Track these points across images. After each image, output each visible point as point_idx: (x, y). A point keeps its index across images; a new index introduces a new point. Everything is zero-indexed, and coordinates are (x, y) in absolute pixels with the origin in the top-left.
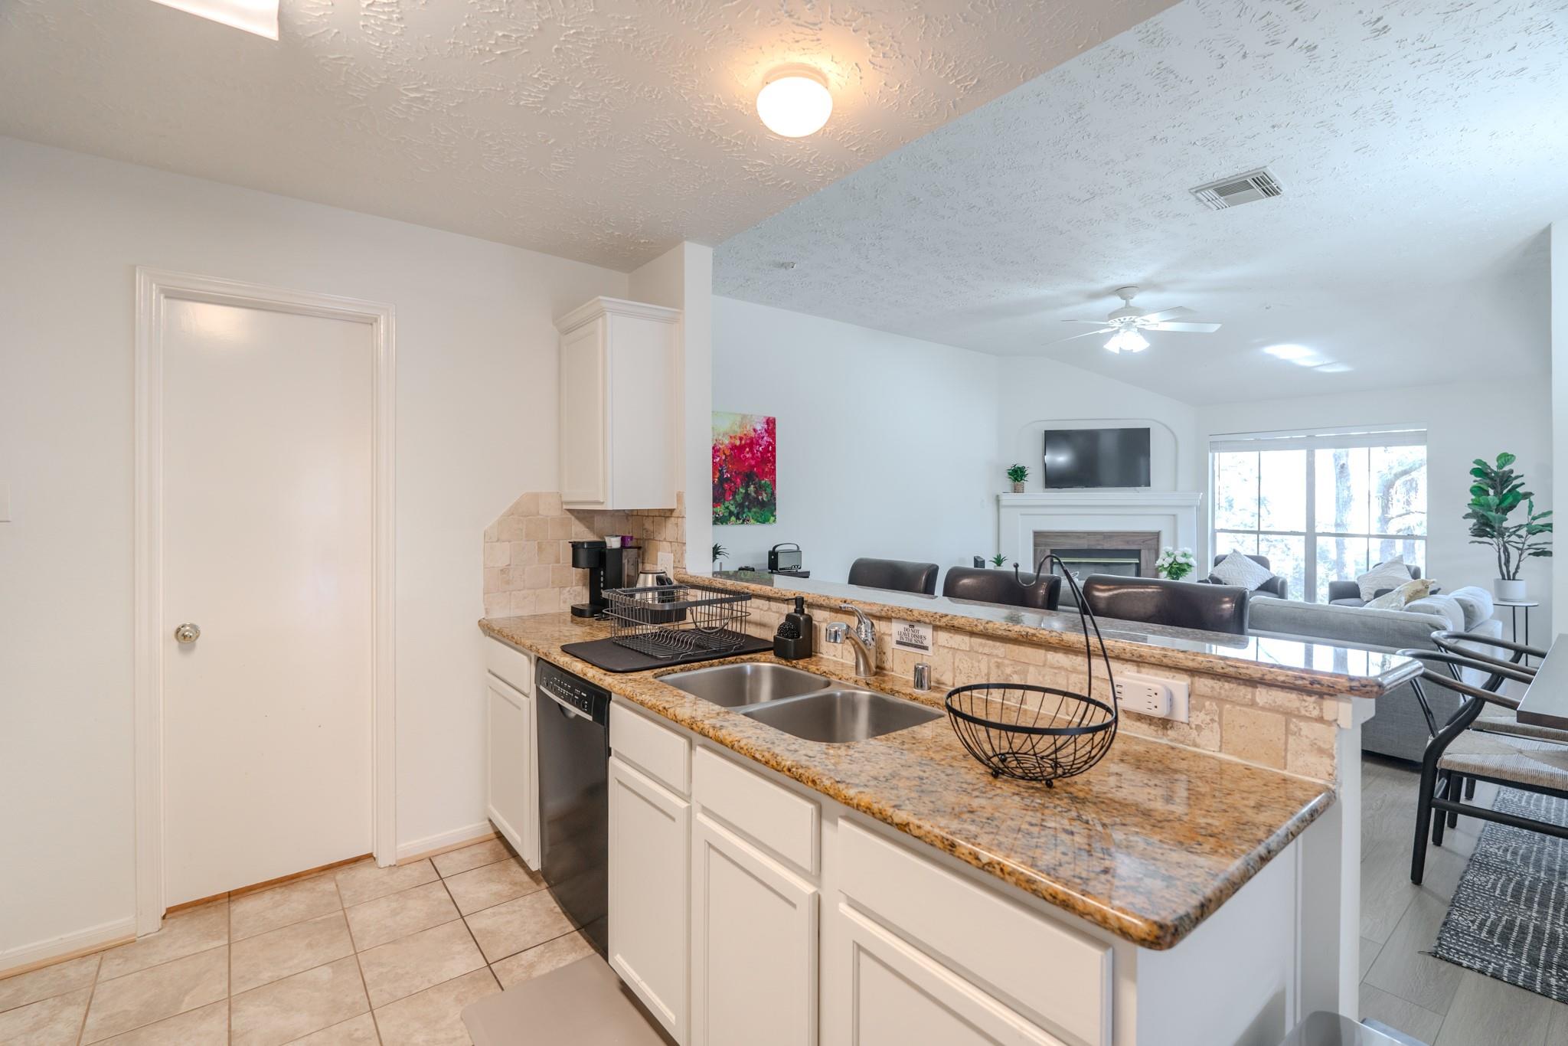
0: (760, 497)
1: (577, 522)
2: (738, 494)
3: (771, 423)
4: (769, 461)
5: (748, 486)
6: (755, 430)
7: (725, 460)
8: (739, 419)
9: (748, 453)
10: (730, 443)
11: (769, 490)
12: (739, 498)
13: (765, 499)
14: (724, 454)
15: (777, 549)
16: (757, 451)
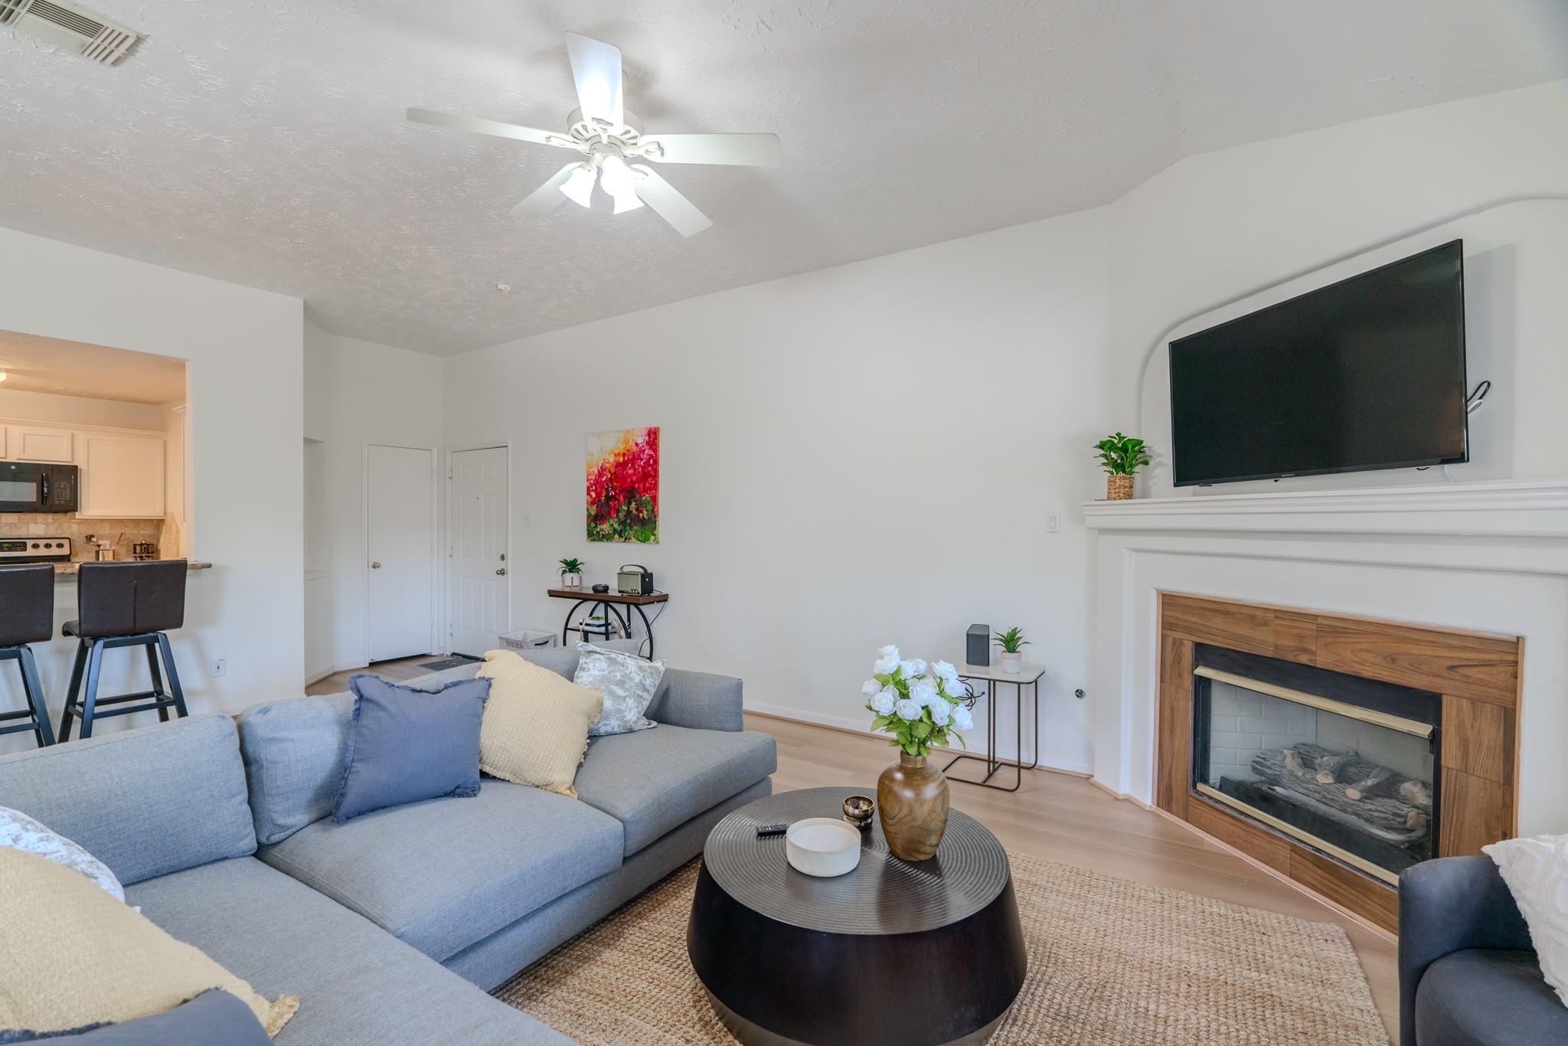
0: (641, 515)
3: (653, 436)
4: (651, 476)
5: (630, 503)
6: (637, 444)
8: (623, 435)
10: (615, 461)
11: (650, 507)
12: (621, 515)
13: (645, 517)
14: (610, 472)
16: (639, 466)
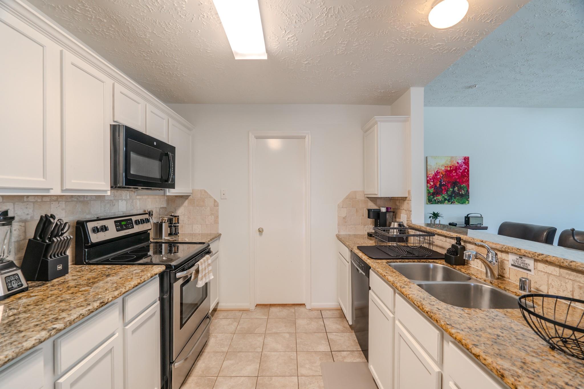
0: (460, 193)
1: (370, 202)
2: (449, 191)
3: (466, 160)
4: (466, 176)
5: (454, 188)
6: (458, 163)
7: (442, 177)
8: (450, 158)
9: (454, 173)
10: (445, 169)
11: (465, 189)
12: (449, 193)
13: (463, 193)
14: (442, 174)
15: (469, 216)
16: (459, 172)
